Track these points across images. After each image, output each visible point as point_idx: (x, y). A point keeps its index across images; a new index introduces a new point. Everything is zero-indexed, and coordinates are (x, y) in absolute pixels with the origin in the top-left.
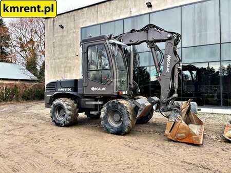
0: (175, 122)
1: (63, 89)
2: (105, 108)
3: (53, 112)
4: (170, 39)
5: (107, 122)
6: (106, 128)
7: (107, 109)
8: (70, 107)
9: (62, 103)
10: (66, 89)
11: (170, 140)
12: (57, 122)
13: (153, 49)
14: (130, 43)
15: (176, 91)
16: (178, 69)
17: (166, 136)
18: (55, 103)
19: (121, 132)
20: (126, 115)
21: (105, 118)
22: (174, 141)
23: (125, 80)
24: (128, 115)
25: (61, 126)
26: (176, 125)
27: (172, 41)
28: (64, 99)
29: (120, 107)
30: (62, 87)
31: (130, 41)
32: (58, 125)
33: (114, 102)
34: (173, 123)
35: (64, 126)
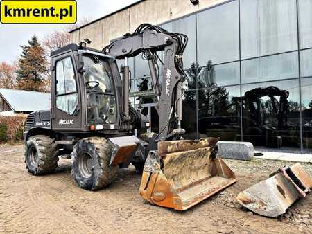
0: (151, 173)
1: (41, 123)
2: (75, 150)
3: (27, 155)
4: (169, 43)
5: (77, 171)
6: (76, 179)
7: (77, 152)
8: (43, 148)
9: (35, 142)
10: (45, 123)
11: (147, 202)
12: (30, 168)
13: (150, 61)
14: (122, 54)
15: (179, 124)
16: (182, 89)
17: (141, 194)
18: (28, 142)
19: (91, 185)
20: (97, 160)
21: (76, 164)
22: (150, 204)
23: (113, 109)
24: (99, 162)
25: (34, 175)
26: (153, 179)
27: (173, 47)
28: (37, 137)
29: (91, 149)
30: (40, 120)
31: (123, 51)
32: (31, 172)
33: (84, 141)
34: (149, 174)
35: (37, 175)
